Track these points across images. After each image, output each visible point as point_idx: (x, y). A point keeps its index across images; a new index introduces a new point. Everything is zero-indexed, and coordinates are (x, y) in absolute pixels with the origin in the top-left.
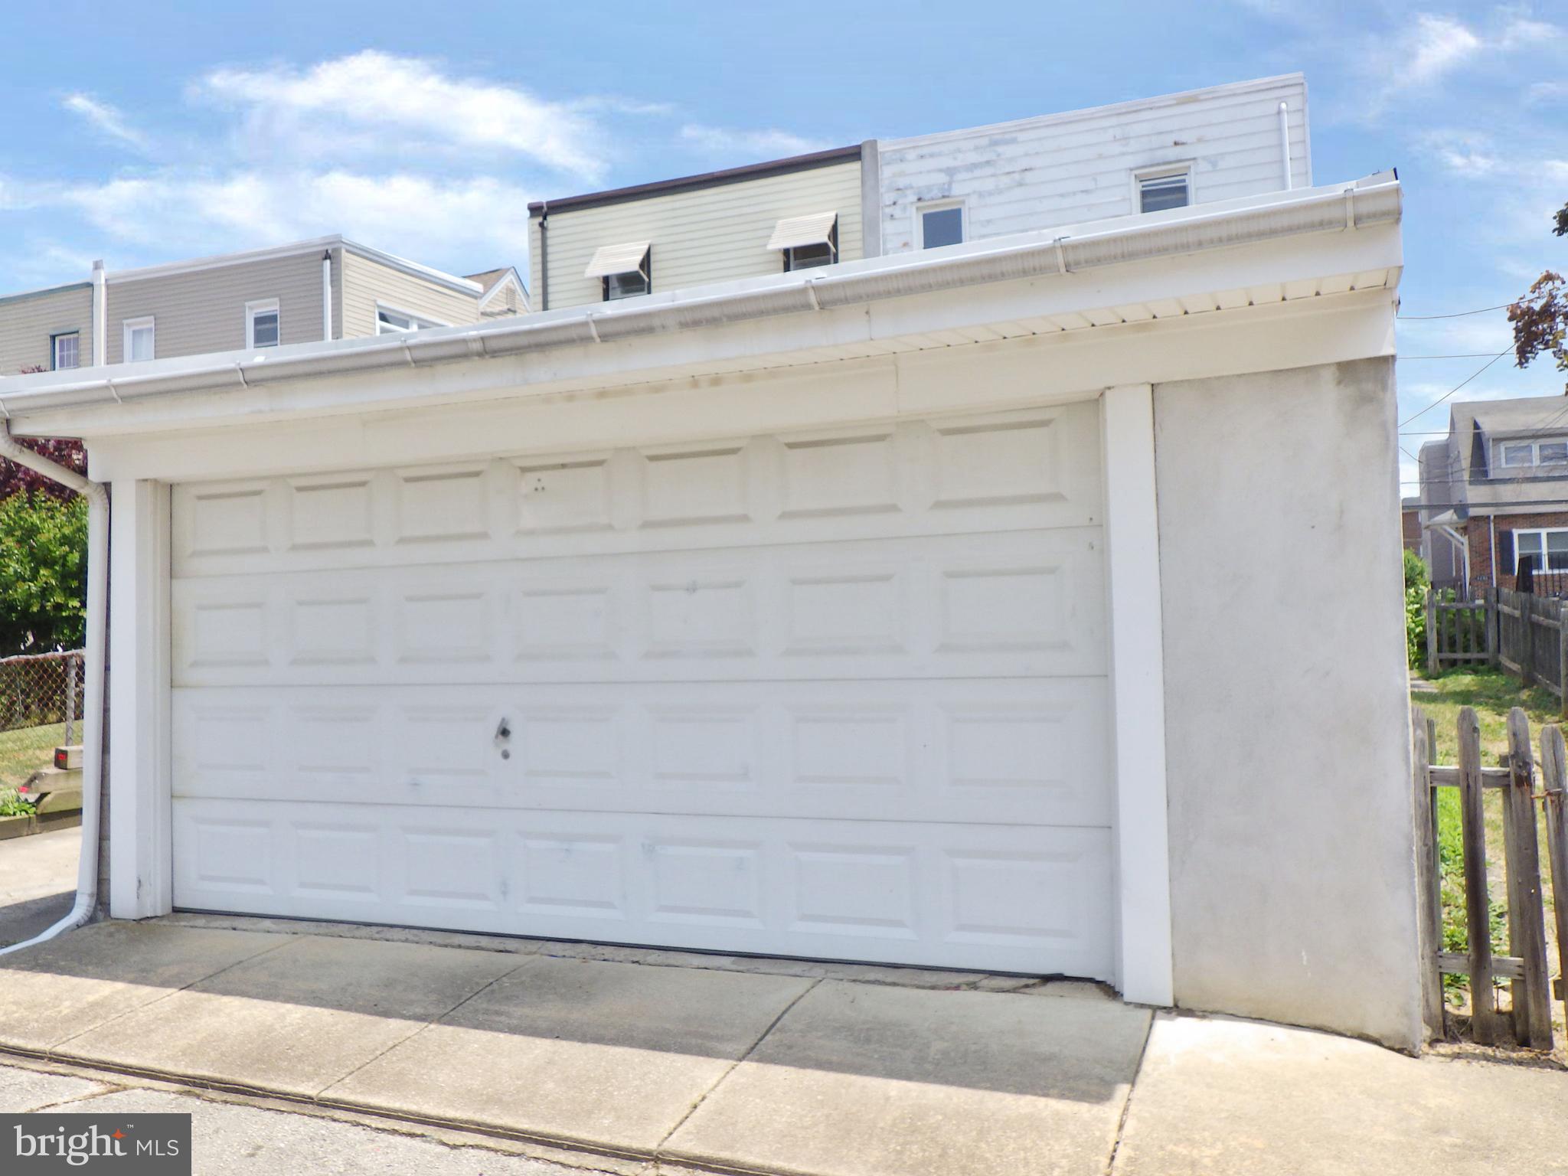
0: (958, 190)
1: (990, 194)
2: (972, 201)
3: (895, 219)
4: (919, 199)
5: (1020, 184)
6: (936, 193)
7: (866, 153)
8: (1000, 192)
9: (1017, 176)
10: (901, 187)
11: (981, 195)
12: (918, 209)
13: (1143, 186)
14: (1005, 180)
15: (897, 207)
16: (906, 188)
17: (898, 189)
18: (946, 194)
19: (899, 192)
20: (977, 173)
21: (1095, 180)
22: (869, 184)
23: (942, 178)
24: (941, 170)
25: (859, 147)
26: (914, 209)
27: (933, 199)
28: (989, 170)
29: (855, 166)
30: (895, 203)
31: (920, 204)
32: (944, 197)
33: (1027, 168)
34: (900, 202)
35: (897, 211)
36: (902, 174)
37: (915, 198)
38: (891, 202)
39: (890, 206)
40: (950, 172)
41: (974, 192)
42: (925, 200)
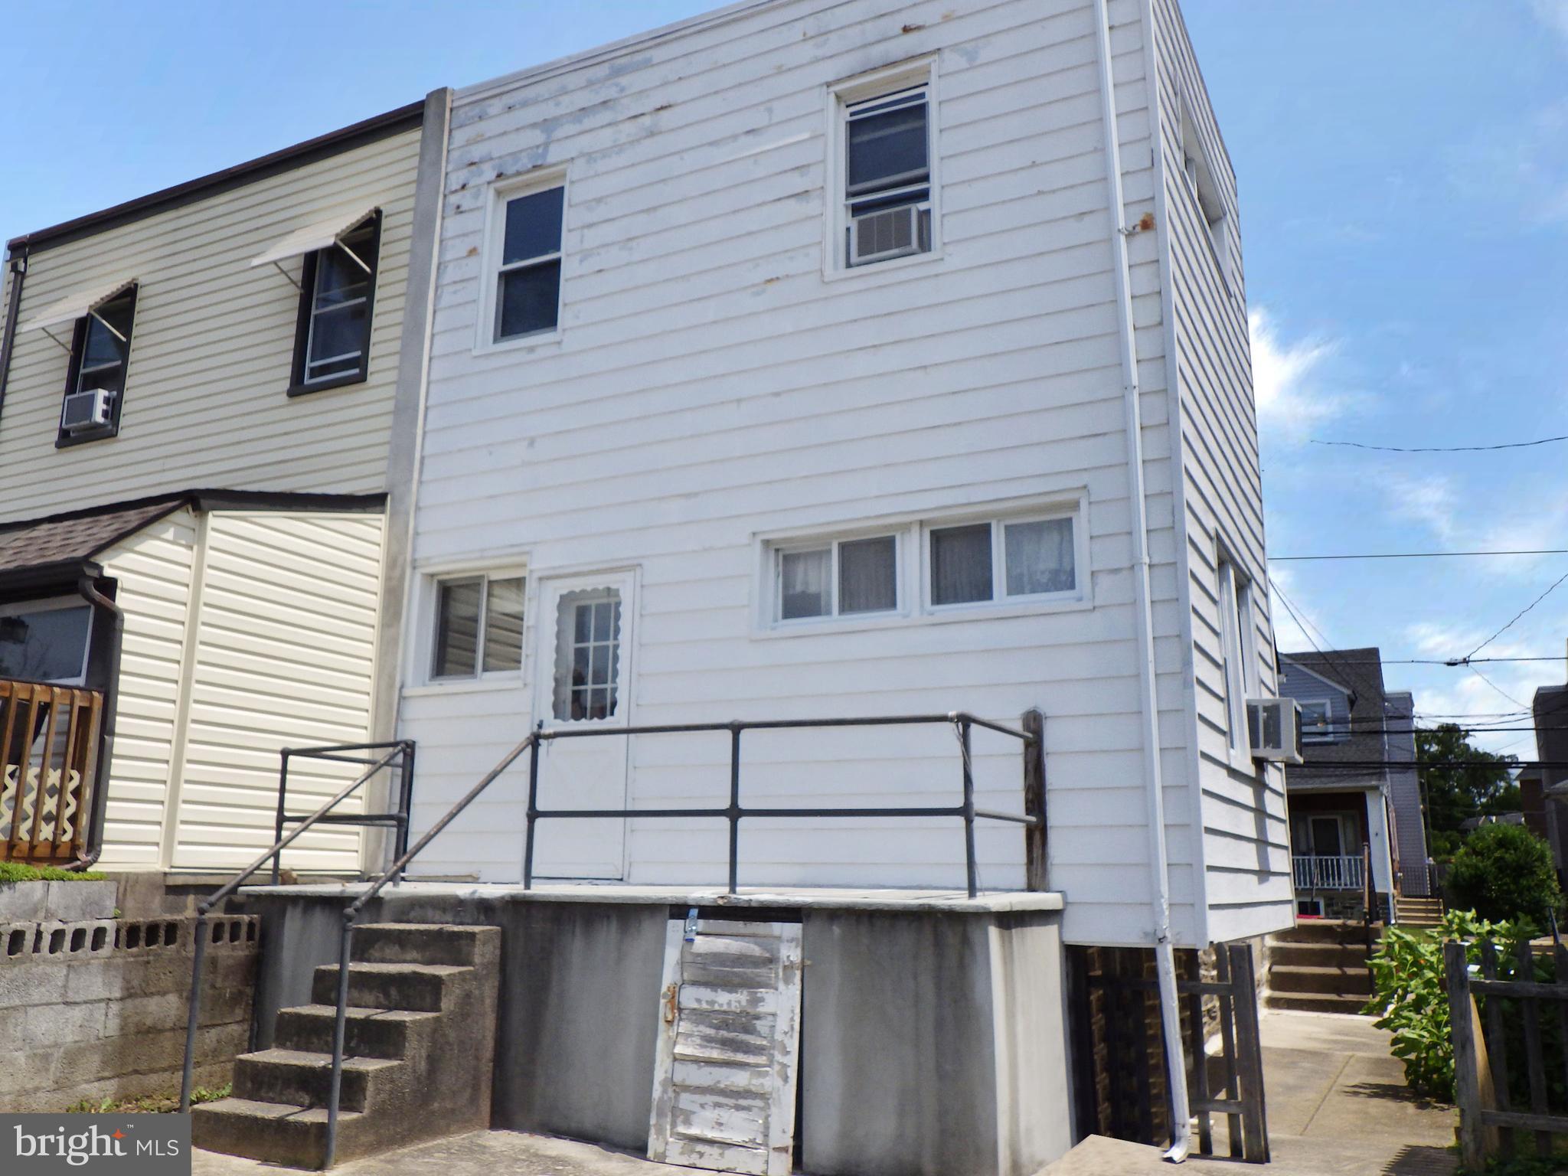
0: (554, 154)
1: (605, 153)
2: (574, 172)
3: (461, 212)
4: (499, 176)
5: (652, 134)
6: (525, 162)
7: (430, 113)
8: (618, 148)
9: (646, 121)
10: (476, 160)
11: (589, 156)
12: (499, 193)
13: (852, 114)
14: (630, 128)
15: (466, 193)
16: (481, 162)
17: (472, 164)
18: (539, 163)
19: (473, 168)
20: (588, 122)
21: (770, 111)
22: (429, 160)
23: (537, 137)
24: (534, 125)
25: (421, 105)
26: (491, 194)
27: (518, 173)
28: (605, 116)
29: (415, 135)
30: (463, 187)
31: (501, 184)
32: (536, 167)
33: (664, 105)
34: (471, 184)
35: (466, 200)
36: (479, 139)
37: (492, 175)
38: (459, 187)
39: (456, 191)
40: (547, 125)
41: (582, 155)
42: (509, 177)
